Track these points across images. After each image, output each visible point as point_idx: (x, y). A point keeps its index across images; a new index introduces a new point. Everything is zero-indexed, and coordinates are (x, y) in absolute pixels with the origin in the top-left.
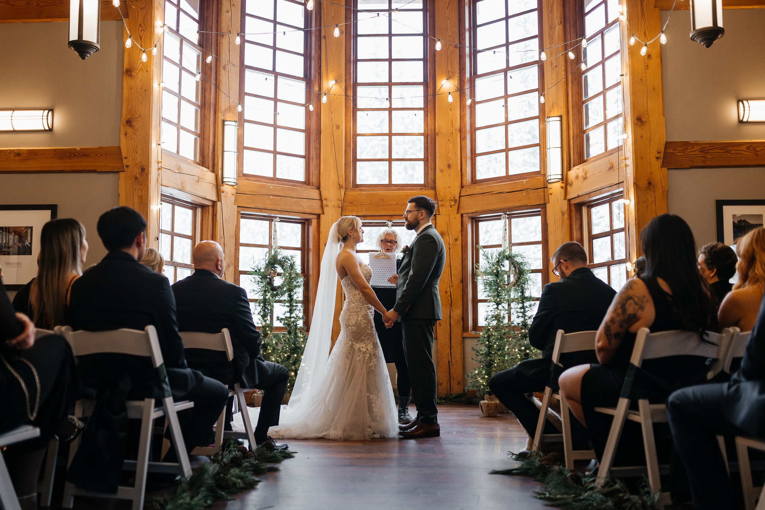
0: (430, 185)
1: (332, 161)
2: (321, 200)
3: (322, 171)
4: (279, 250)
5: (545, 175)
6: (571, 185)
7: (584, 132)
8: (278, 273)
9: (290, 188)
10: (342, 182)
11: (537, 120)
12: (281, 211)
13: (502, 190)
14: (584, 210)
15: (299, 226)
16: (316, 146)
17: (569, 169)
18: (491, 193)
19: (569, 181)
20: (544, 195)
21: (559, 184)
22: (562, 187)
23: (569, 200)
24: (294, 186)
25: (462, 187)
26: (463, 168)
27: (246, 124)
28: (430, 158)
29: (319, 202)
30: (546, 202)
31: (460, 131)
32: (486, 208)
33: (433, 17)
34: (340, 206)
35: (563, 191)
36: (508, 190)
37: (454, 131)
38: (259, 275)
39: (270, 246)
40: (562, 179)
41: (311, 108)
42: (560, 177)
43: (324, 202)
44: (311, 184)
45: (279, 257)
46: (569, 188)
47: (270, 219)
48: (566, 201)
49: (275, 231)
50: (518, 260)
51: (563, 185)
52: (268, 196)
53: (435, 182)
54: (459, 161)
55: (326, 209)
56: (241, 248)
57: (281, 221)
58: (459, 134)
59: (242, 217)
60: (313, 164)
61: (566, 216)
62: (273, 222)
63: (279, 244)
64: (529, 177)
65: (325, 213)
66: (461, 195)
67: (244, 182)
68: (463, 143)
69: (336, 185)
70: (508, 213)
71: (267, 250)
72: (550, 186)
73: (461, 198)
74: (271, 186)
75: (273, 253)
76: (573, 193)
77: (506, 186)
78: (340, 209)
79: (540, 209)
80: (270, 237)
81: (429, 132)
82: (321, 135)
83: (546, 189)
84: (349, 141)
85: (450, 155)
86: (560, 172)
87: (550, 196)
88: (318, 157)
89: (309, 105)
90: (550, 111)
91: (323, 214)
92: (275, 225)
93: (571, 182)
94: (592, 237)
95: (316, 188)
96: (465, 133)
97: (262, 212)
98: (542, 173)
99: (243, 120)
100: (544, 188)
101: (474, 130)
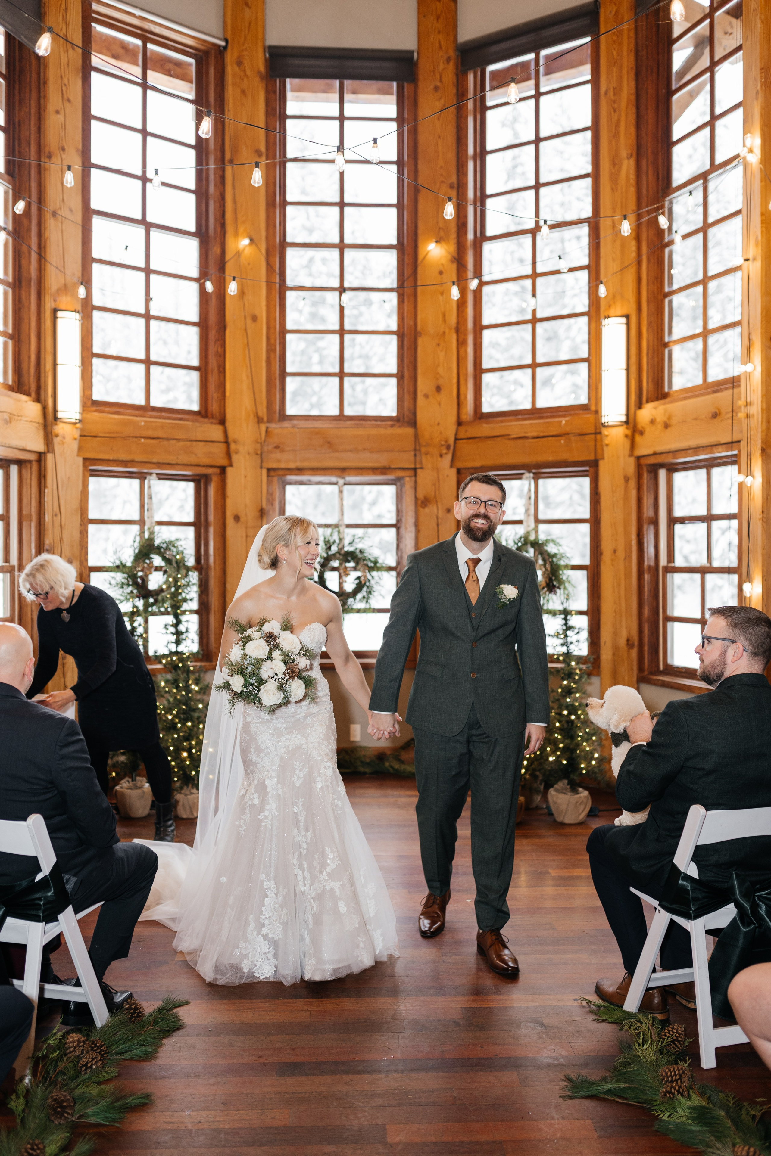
0: (406, 419)
1: (244, 377)
2: (227, 442)
3: (228, 394)
4: (157, 528)
5: (597, 412)
6: (642, 433)
7: (666, 345)
8: (157, 567)
9: (175, 424)
10: (263, 412)
11: (585, 319)
12: (159, 465)
13: (526, 433)
14: (662, 474)
15: (191, 485)
16: (217, 351)
17: (640, 406)
18: (506, 437)
19: (639, 427)
20: (596, 446)
21: (621, 431)
22: (626, 436)
23: (638, 458)
24: (181, 419)
25: (459, 423)
26: (462, 392)
27: (96, 314)
28: (406, 374)
29: (223, 446)
30: (599, 457)
31: (457, 330)
32: (498, 462)
33: (414, 133)
34: (259, 452)
35: (627, 444)
36: (535, 434)
37: (447, 331)
38: (123, 573)
39: (141, 522)
40: (627, 422)
41: (209, 287)
42: (623, 419)
43: (233, 446)
44: (209, 415)
45: (157, 542)
46: (638, 438)
47: (142, 477)
48: (632, 461)
49: (150, 497)
50: (551, 549)
51: (629, 432)
52: (136, 439)
53: (414, 414)
54: (455, 380)
55: (235, 458)
56: (91, 528)
57: (160, 479)
58: (454, 336)
59: (92, 475)
60: (213, 380)
61: (633, 484)
62: (146, 482)
63: (157, 518)
64: (571, 415)
65: (234, 464)
66: (459, 437)
67: (95, 416)
68: (462, 351)
69: (252, 417)
70: (534, 471)
71: (136, 528)
72: (605, 432)
73: (458, 442)
74: (141, 421)
75: (146, 535)
76: (644, 448)
77: (532, 428)
78: (259, 457)
79: (587, 468)
80: (142, 506)
81: (406, 329)
82: (228, 332)
83: (598, 436)
84: (272, 341)
85: (441, 371)
86: (623, 411)
87: (605, 448)
88: (221, 369)
89: (205, 282)
90: (610, 306)
91: (231, 465)
92: (149, 487)
93: (642, 427)
94: (673, 521)
95: (218, 422)
96: (466, 335)
97: (126, 466)
98: (593, 408)
99: (90, 308)
100: (596, 433)
101: (479, 328)
